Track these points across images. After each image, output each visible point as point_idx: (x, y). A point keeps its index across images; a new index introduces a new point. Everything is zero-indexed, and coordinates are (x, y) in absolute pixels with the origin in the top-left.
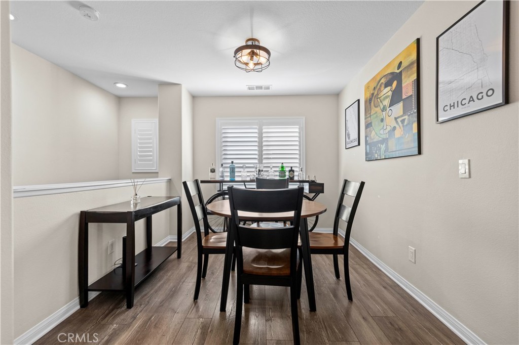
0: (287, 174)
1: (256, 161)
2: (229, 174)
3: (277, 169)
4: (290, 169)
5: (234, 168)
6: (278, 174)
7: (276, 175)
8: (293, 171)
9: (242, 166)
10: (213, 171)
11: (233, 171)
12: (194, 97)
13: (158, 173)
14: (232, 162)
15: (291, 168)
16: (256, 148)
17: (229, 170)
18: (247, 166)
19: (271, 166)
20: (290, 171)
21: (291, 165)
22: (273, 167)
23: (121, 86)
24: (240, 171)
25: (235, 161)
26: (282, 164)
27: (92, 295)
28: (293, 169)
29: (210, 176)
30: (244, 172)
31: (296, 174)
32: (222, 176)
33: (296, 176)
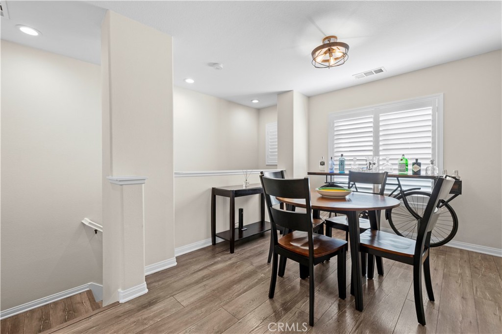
0: (410, 167)
1: (371, 153)
2: (338, 167)
3: (397, 162)
4: (415, 161)
5: (344, 161)
6: (397, 167)
7: (394, 169)
8: (419, 165)
9: (352, 158)
10: (322, 164)
11: (342, 163)
12: (309, 98)
13: (276, 165)
14: (342, 155)
15: (417, 160)
16: (371, 139)
17: (338, 163)
18: (358, 158)
19: (388, 159)
20: (414, 164)
21: (417, 157)
22: (390, 159)
23: (255, 101)
24: (350, 164)
25: (344, 154)
26: (403, 155)
27: (219, 240)
28: (419, 161)
29: (319, 169)
30: (355, 165)
31: (423, 167)
32: (332, 169)
33: (423, 170)
